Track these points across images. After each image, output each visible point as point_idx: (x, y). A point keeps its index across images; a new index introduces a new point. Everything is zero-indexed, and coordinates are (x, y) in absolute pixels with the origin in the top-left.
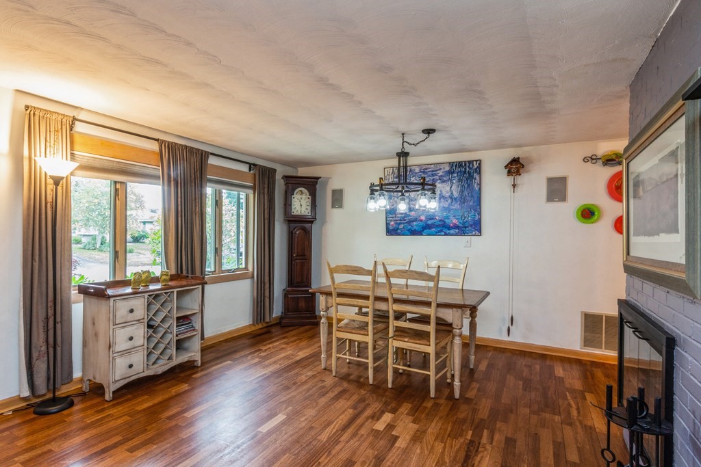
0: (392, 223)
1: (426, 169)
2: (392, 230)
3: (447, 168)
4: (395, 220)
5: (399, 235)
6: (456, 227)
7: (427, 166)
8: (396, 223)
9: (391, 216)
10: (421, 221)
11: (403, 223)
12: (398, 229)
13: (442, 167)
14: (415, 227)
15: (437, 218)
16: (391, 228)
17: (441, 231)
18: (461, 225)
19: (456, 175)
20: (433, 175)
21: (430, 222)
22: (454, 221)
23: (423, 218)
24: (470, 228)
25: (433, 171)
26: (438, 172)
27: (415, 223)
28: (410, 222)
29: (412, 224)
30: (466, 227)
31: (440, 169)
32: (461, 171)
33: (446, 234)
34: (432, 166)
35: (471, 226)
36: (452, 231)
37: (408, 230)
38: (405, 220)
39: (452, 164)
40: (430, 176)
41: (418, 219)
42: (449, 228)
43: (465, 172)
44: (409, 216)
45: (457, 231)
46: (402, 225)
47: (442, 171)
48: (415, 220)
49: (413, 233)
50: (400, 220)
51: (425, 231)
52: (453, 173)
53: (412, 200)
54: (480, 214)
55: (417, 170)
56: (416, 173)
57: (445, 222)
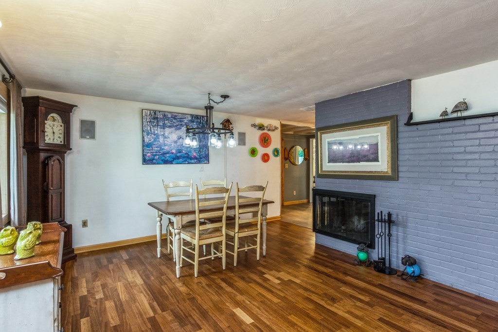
0: (149, 154)
1: (176, 116)
2: (149, 160)
3: (190, 118)
4: (151, 152)
5: (154, 164)
6: (196, 158)
7: (176, 114)
8: (153, 155)
9: (148, 149)
10: (173, 153)
11: (158, 155)
12: (154, 159)
13: (186, 116)
14: (167, 158)
15: (184, 152)
16: (147, 158)
17: (186, 161)
18: (198, 157)
19: (195, 123)
20: (181, 121)
21: (178, 155)
22: (195, 154)
23: (174, 151)
24: (203, 159)
25: (181, 118)
26: (184, 119)
27: (167, 155)
28: (164, 154)
29: (165, 155)
30: (201, 158)
31: (185, 118)
32: (198, 122)
33: (189, 163)
34: (180, 115)
35: (204, 157)
36: (193, 161)
37: (162, 160)
38: (160, 153)
39: (192, 116)
40: (178, 122)
41: (171, 152)
42: (191, 159)
43: (200, 122)
44: (164, 149)
45: (196, 160)
46: (158, 157)
47: (187, 119)
48: (168, 153)
49: (166, 162)
50: (156, 152)
51: (175, 161)
52: (193, 122)
53: (166, 138)
54: (208, 150)
55: (169, 116)
56: (169, 118)
57: (189, 155)
